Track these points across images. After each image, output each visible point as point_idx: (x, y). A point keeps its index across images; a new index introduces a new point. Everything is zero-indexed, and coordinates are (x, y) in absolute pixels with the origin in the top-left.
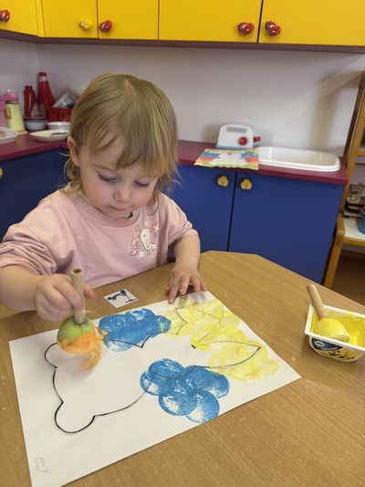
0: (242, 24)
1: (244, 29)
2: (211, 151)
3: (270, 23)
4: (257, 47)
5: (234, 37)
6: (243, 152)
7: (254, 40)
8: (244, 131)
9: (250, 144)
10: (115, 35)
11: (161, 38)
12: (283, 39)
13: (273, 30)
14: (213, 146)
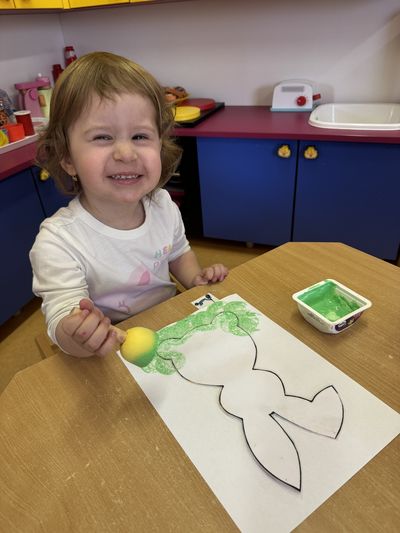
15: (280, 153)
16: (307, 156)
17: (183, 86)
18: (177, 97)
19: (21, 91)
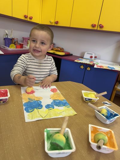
0: (93, 24)
1: (94, 26)
2: (81, 59)
3: (101, 25)
4: (97, 31)
5: (91, 28)
6: (90, 60)
7: (96, 29)
8: (92, 54)
9: (93, 58)
10: (59, 25)
11: (71, 27)
12: (104, 29)
13: (101, 26)
14: (82, 57)
15: (81, 67)
16: (88, 69)
17: (63, 48)
18: (61, 50)
19: (24, 39)
